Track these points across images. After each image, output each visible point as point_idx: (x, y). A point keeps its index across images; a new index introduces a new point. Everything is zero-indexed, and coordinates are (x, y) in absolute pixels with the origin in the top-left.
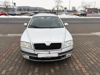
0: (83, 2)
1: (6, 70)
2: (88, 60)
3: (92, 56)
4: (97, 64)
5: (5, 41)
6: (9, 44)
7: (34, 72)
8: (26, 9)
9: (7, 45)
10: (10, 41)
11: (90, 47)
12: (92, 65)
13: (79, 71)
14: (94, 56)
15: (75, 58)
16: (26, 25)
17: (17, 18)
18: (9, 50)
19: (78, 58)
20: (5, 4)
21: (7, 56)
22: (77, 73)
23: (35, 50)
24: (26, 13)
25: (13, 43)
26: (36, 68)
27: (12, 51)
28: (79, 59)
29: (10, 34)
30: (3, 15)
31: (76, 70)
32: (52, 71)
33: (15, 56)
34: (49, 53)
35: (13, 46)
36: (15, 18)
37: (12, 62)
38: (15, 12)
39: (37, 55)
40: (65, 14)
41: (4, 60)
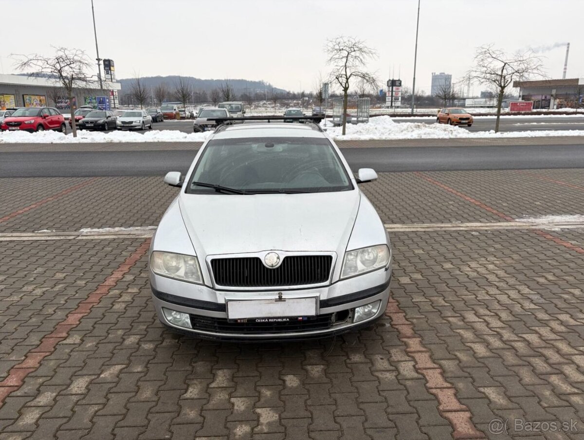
0: (486, 53)
1: (87, 379)
2: (463, 341)
3: (488, 324)
4: (500, 357)
5: (69, 261)
6: (90, 275)
7: (213, 385)
8: (172, 90)
9: (80, 279)
10: (94, 259)
11: (491, 284)
12: (476, 358)
13: (408, 383)
14: (495, 323)
15: (406, 330)
16: (177, 182)
17: (120, 144)
18: (93, 299)
19: (416, 333)
20: (60, 71)
21: (88, 324)
22: (402, 387)
23: (218, 287)
24: (170, 117)
25: (110, 271)
26: (220, 373)
27: (105, 303)
28: (420, 336)
29: (92, 226)
30: (45, 127)
31: (400, 379)
32: (292, 381)
33: (124, 323)
34: (276, 300)
35: (110, 281)
36: (111, 144)
37: (110, 347)
38: (110, 108)
39: (223, 308)
40: (392, 116)
41: (75, 339)
